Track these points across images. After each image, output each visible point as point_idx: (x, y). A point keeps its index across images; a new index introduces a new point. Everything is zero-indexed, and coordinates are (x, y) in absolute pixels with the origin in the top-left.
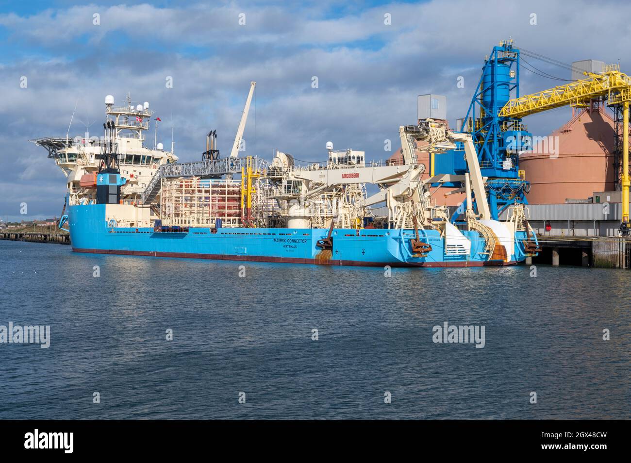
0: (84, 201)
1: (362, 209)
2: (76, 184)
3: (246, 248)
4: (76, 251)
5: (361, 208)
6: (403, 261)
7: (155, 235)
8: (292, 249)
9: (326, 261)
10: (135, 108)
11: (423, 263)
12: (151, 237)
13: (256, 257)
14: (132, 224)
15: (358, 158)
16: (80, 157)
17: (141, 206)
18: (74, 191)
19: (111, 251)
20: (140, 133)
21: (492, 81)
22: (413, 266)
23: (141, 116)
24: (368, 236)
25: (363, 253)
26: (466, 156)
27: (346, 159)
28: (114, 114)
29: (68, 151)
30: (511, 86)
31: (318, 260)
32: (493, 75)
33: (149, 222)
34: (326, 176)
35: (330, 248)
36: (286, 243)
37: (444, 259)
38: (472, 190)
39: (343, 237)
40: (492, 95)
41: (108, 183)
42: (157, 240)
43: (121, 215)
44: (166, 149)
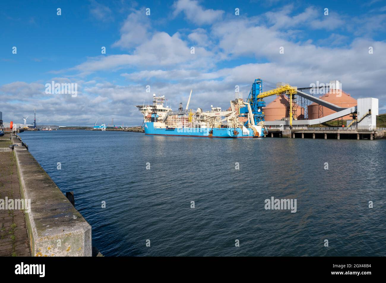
0: (148, 121)
1: (221, 123)
2: (146, 117)
4: (146, 134)
6: (231, 136)
9: (211, 137)
10: (161, 97)
11: (237, 137)
12: (166, 131)
13: (193, 136)
14: (160, 127)
15: (219, 109)
16: (147, 110)
17: (163, 122)
18: (146, 119)
20: (162, 104)
21: (255, 88)
22: (234, 138)
23: (162, 99)
24: (222, 130)
25: (221, 134)
26: (248, 108)
27: (216, 109)
28: (155, 99)
29: (144, 108)
30: (260, 90)
31: (209, 136)
32: (255, 87)
33: (165, 127)
34: (211, 114)
35: (212, 133)
37: (242, 136)
38: (250, 117)
39: (215, 130)
40: (255, 92)
41: (154, 117)
42: (167, 131)
43: (157, 125)
44: (169, 108)
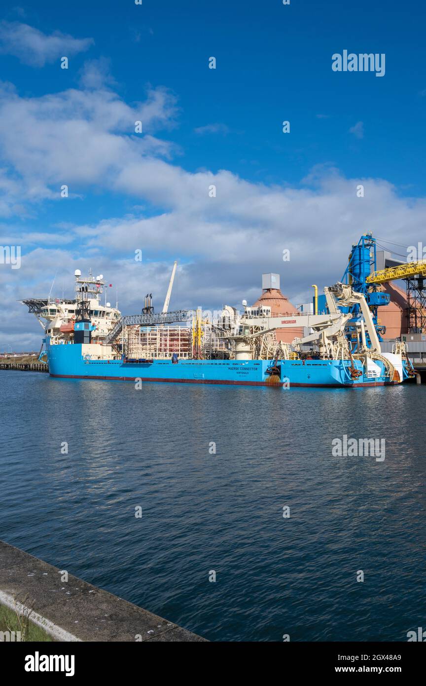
0: (63, 341)
1: (299, 346)
2: (57, 330)
3: (203, 375)
4: (53, 376)
5: (297, 345)
6: (341, 383)
7: (123, 366)
8: (244, 375)
9: (275, 383)
10: (95, 279)
11: (352, 384)
12: (121, 367)
13: (212, 381)
14: (99, 358)
15: (267, 311)
16: (58, 311)
17: (106, 345)
18: (54, 335)
19: (87, 376)
20: (97, 296)
23: (99, 284)
24: (313, 365)
25: (309, 377)
26: (361, 309)
27: (258, 311)
28: (80, 282)
29: (49, 307)
31: (268, 383)
32: (360, 255)
33: (111, 356)
34: (267, 322)
35: (279, 374)
36: (239, 371)
37: (364, 381)
38: (366, 331)
39: (290, 366)
40: (360, 268)
41: (83, 329)
42: (125, 368)
43: (92, 351)
44: (113, 306)
